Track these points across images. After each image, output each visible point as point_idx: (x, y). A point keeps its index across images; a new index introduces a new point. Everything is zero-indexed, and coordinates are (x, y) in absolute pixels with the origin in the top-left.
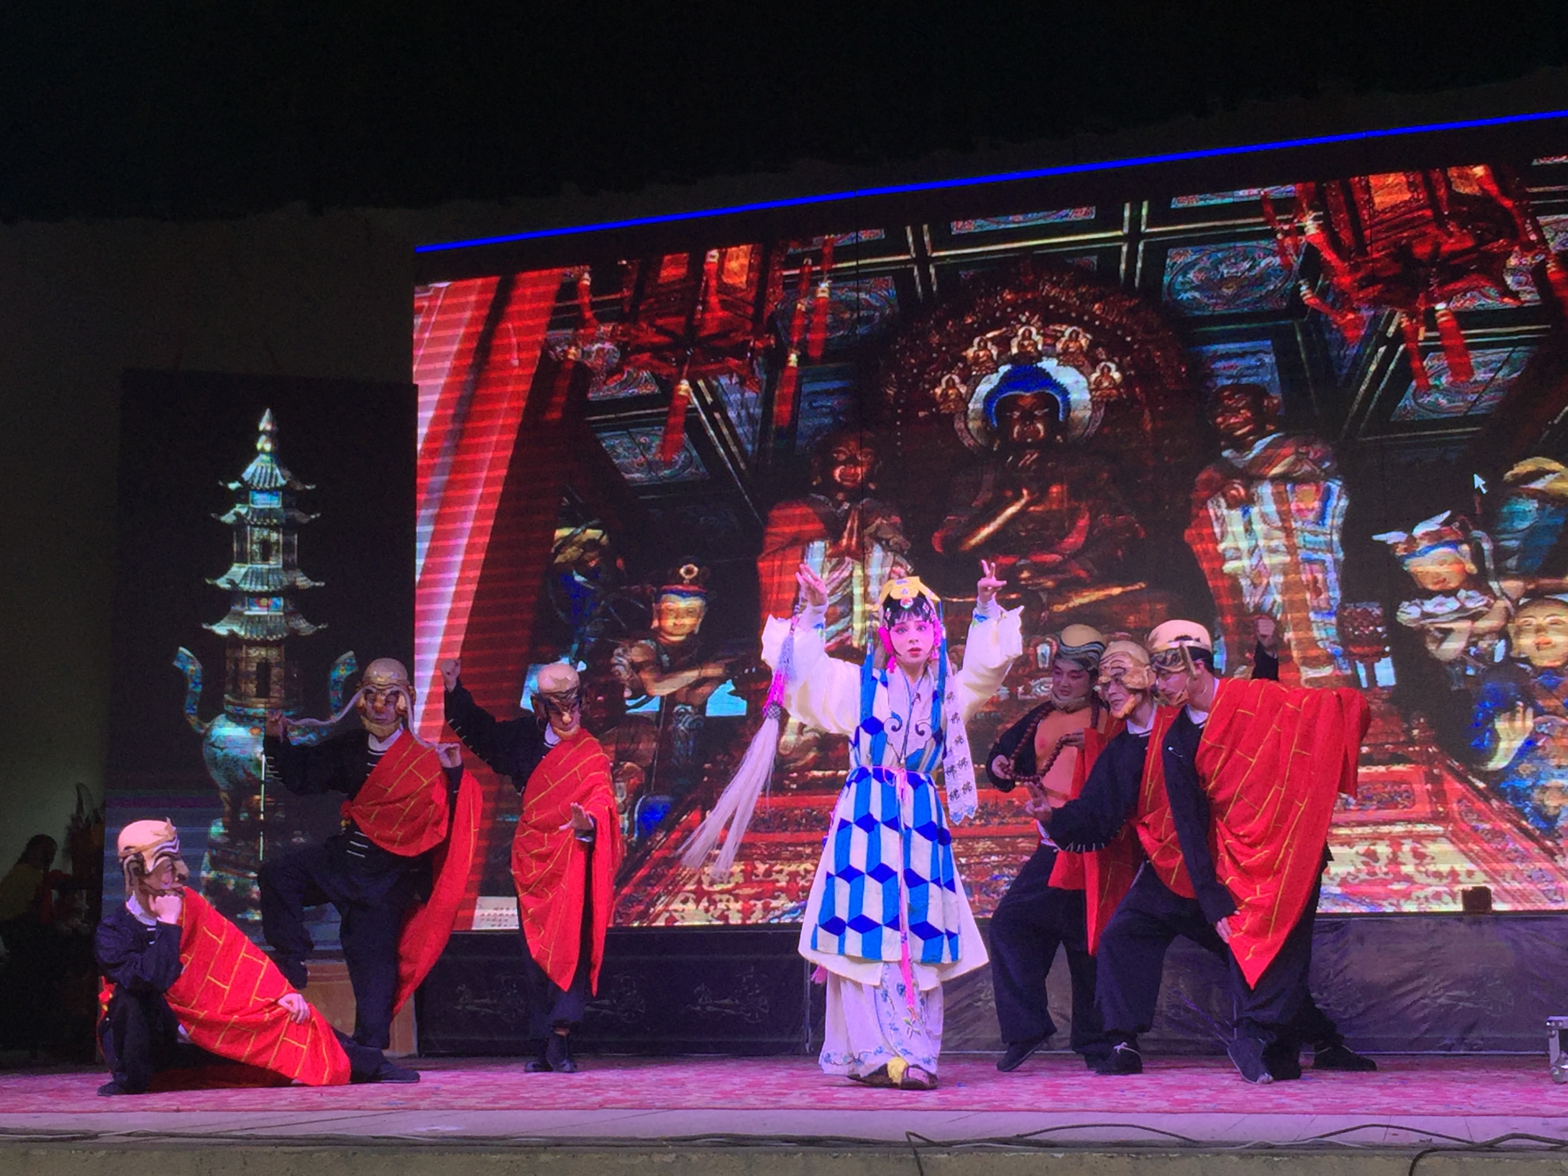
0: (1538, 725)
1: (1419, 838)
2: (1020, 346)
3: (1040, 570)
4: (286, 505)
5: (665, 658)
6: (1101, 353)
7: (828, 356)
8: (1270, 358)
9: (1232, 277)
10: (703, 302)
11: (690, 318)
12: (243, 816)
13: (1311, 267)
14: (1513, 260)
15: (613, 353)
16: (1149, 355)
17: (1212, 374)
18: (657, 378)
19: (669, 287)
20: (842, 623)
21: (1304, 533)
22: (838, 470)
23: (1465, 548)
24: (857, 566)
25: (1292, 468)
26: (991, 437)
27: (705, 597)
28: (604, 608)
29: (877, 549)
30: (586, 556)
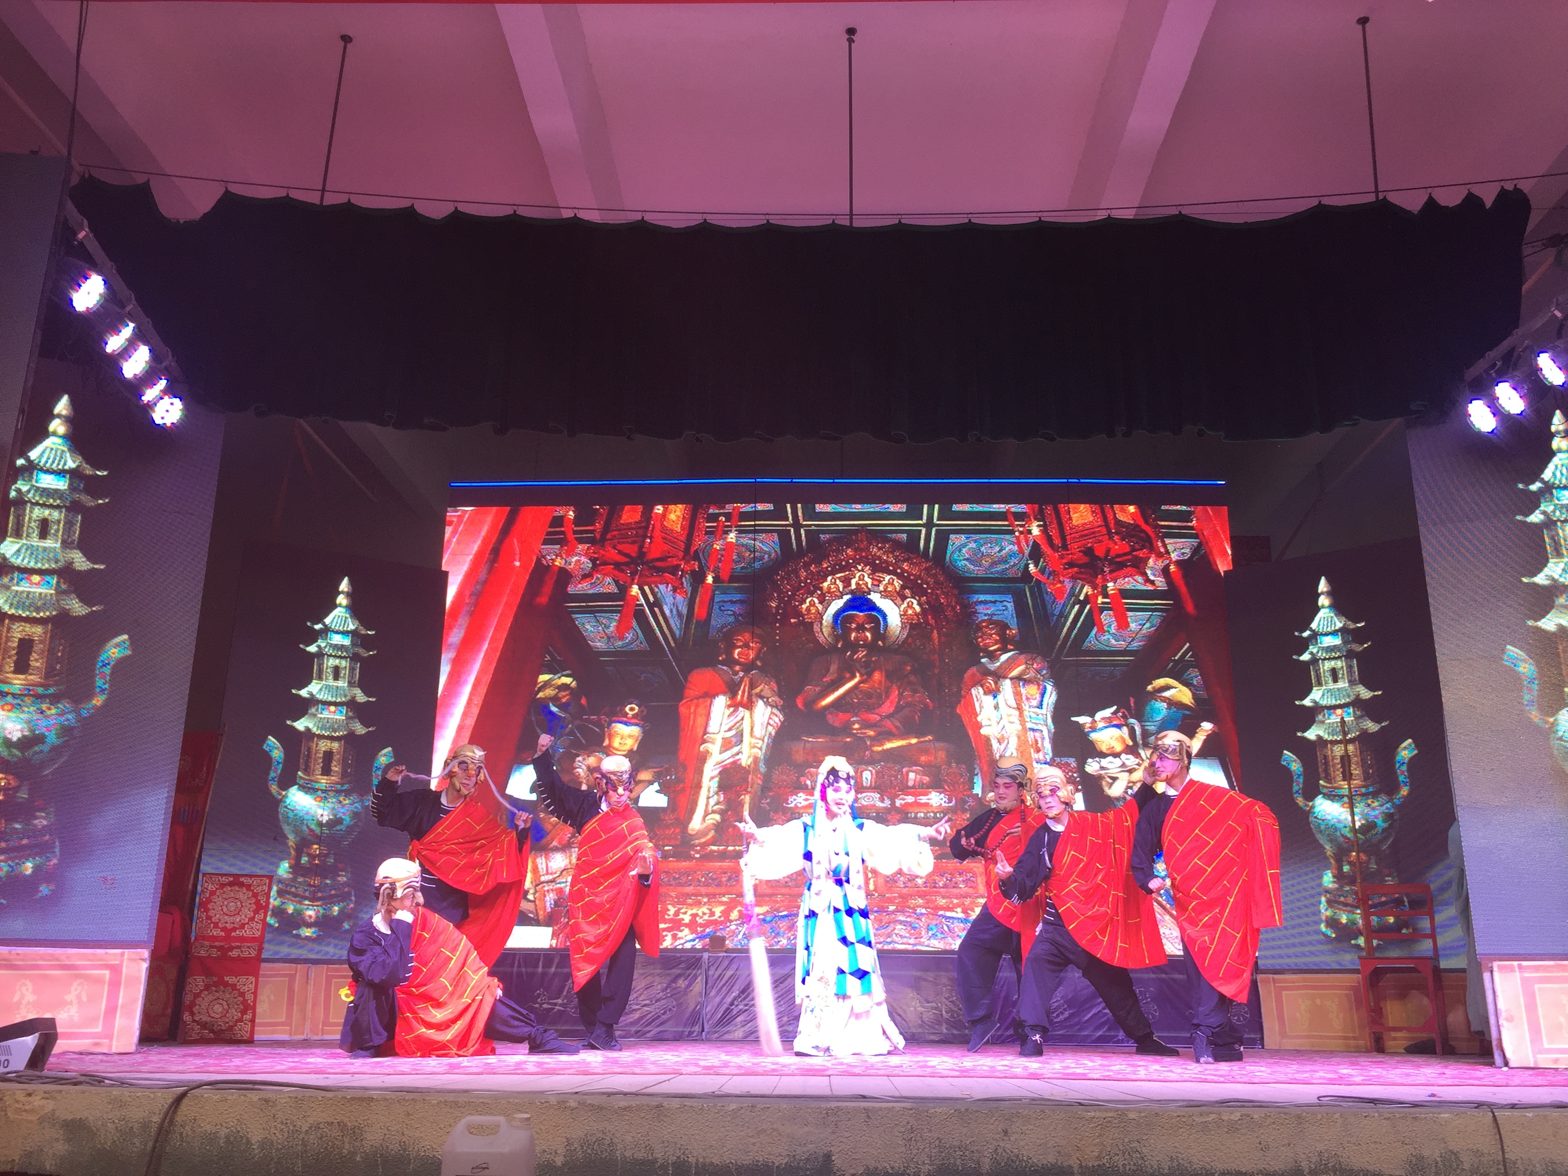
2: (857, 584)
3: (866, 725)
4: (353, 644)
6: (907, 592)
7: (733, 578)
8: (1011, 606)
9: (989, 555)
10: (651, 538)
11: (641, 547)
12: (304, 860)
13: (1036, 554)
14: (1151, 562)
15: (587, 564)
16: (938, 596)
17: (976, 612)
18: (617, 582)
19: (628, 526)
20: (735, 750)
21: (1028, 712)
22: (737, 651)
23: (1125, 729)
24: (747, 713)
25: (1023, 673)
26: (837, 638)
27: (642, 727)
28: (572, 730)
29: (760, 703)
30: (561, 695)
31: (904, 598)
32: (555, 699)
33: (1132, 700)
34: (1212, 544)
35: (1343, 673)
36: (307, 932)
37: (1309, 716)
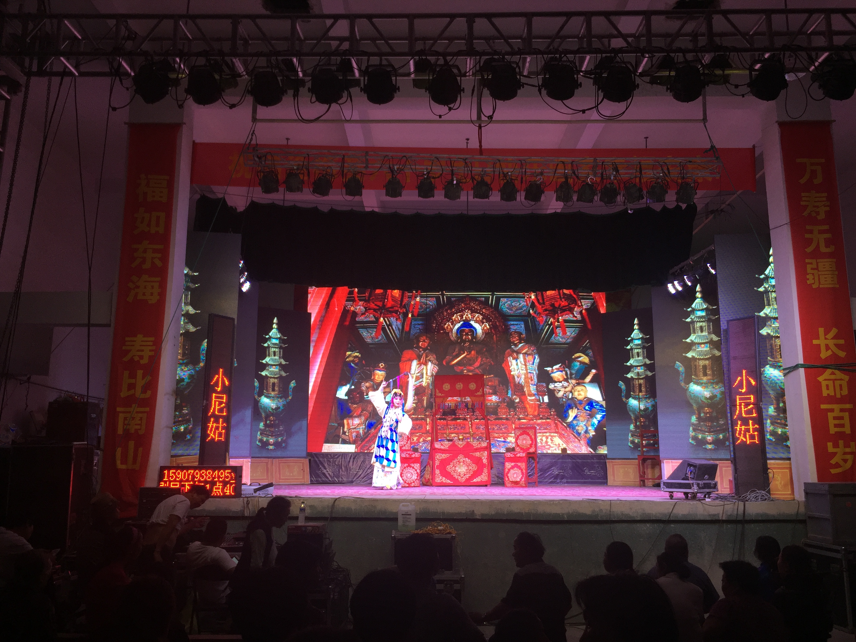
0: (578, 412)
1: (552, 436)
2: (466, 317)
3: (469, 371)
4: (280, 343)
5: (375, 386)
6: (485, 320)
7: (419, 315)
8: (523, 326)
9: (515, 306)
10: (387, 299)
11: (384, 302)
12: (268, 422)
13: (533, 306)
14: (576, 309)
15: (363, 309)
16: (496, 323)
17: (510, 328)
18: (375, 317)
19: (378, 294)
20: (421, 380)
21: (529, 366)
22: (421, 343)
23: (564, 372)
24: (425, 367)
25: (527, 351)
26: (458, 338)
27: (386, 371)
28: (359, 373)
29: (430, 363)
30: (355, 360)
31: (483, 323)
32: (353, 361)
33: (567, 361)
34: (599, 302)
35: (641, 354)
36: (271, 447)
37: (629, 369)
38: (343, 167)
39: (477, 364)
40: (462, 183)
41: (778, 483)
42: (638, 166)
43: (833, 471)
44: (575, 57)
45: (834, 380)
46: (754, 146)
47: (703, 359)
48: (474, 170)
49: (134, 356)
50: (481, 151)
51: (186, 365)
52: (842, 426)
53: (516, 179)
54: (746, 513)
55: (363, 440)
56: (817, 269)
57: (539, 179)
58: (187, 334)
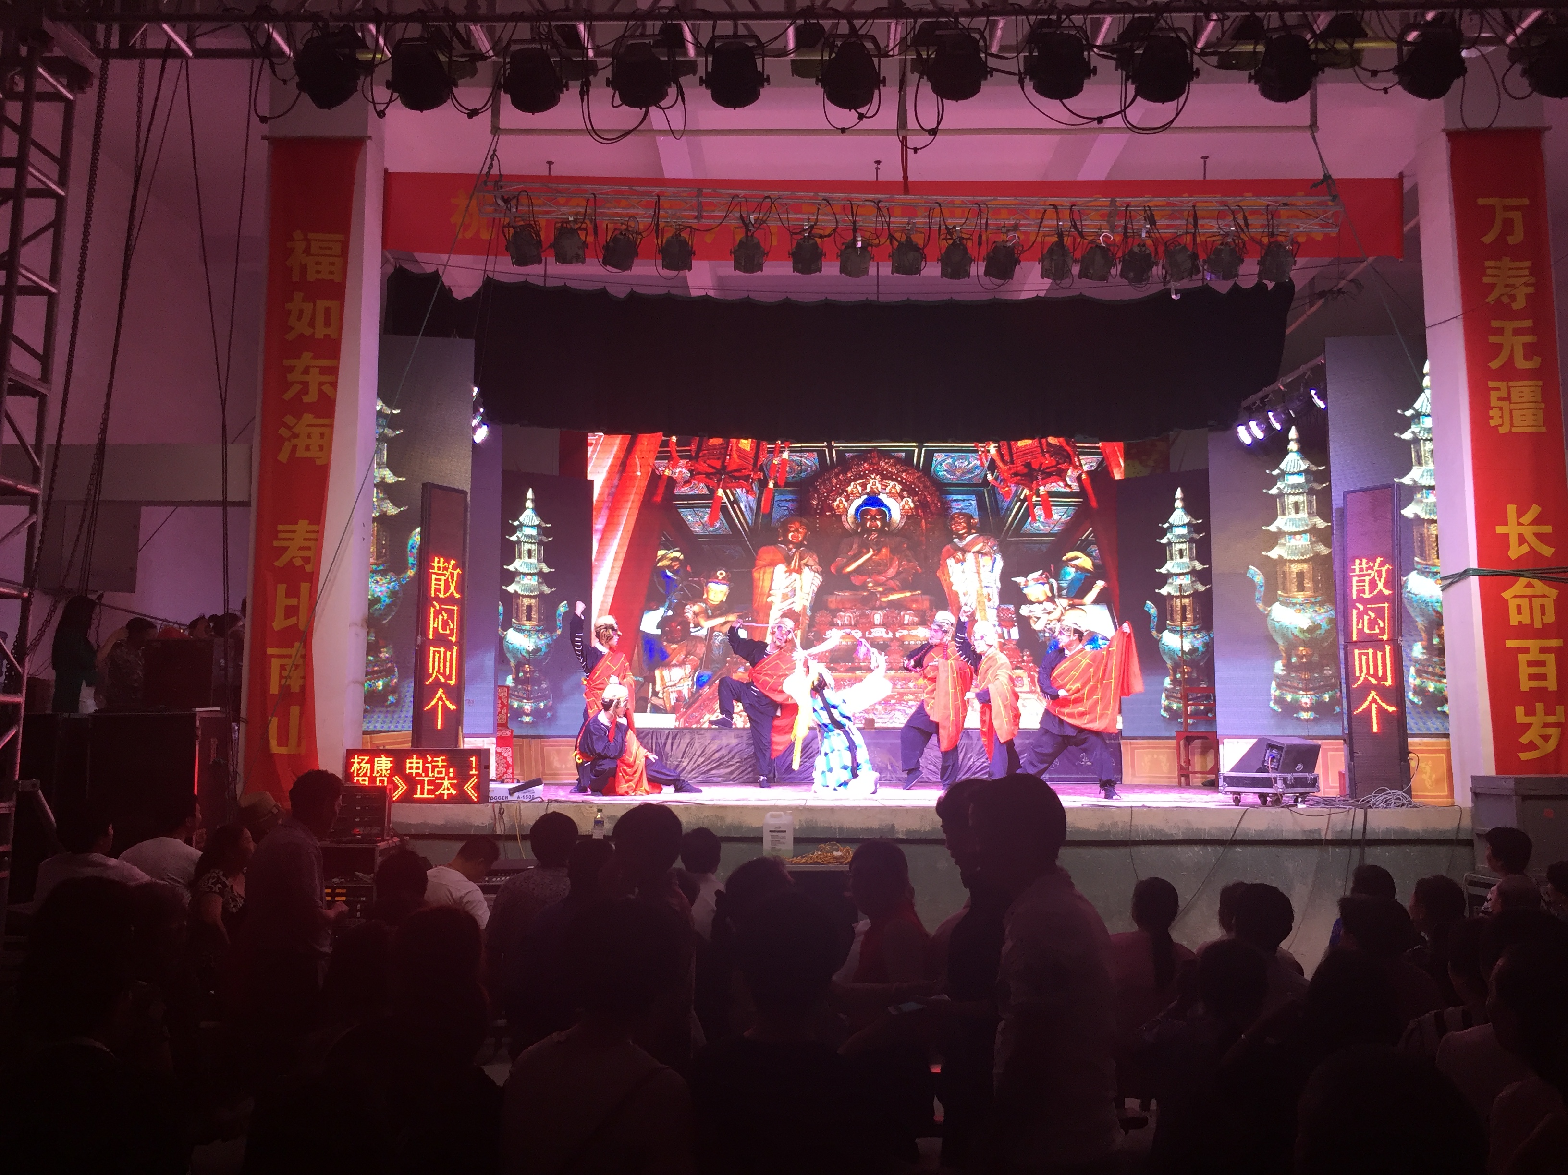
2: (871, 488)
3: (877, 584)
4: (538, 534)
5: (710, 612)
6: (905, 494)
7: (787, 485)
8: (974, 503)
9: (960, 468)
10: (730, 455)
11: (724, 462)
12: (521, 675)
13: (992, 467)
14: (1069, 473)
15: (686, 473)
16: (925, 497)
18: (708, 487)
19: (714, 447)
21: (984, 574)
22: (790, 535)
23: (1047, 586)
24: (798, 576)
25: (981, 549)
26: (857, 525)
27: (729, 585)
28: (681, 588)
29: (807, 569)
30: (674, 564)
31: (902, 498)
32: (669, 567)
34: (1111, 459)
35: (1186, 553)
36: (527, 719)
37: (1164, 579)
38: (657, 216)
39: (891, 572)
40: (872, 246)
41: (1424, 776)
42: (1192, 212)
43: (1524, 756)
44: (1085, 20)
45: (1531, 597)
46: (1401, 175)
47: (1298, 561)
48: (894, 222)
49: (294, 557)
50: (906, 186)
51: (384, 573)
52: (1543, 677)
53: (969, 239)
54: (1367, 828)
55: (689, 706)
56: (1508, 399)
57: (1012, 239)
58: (383, 519)
